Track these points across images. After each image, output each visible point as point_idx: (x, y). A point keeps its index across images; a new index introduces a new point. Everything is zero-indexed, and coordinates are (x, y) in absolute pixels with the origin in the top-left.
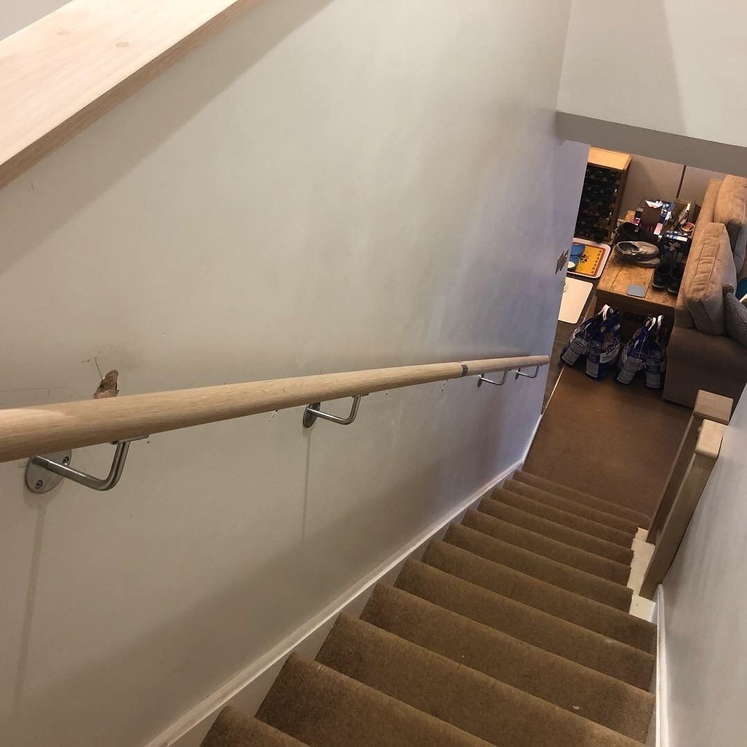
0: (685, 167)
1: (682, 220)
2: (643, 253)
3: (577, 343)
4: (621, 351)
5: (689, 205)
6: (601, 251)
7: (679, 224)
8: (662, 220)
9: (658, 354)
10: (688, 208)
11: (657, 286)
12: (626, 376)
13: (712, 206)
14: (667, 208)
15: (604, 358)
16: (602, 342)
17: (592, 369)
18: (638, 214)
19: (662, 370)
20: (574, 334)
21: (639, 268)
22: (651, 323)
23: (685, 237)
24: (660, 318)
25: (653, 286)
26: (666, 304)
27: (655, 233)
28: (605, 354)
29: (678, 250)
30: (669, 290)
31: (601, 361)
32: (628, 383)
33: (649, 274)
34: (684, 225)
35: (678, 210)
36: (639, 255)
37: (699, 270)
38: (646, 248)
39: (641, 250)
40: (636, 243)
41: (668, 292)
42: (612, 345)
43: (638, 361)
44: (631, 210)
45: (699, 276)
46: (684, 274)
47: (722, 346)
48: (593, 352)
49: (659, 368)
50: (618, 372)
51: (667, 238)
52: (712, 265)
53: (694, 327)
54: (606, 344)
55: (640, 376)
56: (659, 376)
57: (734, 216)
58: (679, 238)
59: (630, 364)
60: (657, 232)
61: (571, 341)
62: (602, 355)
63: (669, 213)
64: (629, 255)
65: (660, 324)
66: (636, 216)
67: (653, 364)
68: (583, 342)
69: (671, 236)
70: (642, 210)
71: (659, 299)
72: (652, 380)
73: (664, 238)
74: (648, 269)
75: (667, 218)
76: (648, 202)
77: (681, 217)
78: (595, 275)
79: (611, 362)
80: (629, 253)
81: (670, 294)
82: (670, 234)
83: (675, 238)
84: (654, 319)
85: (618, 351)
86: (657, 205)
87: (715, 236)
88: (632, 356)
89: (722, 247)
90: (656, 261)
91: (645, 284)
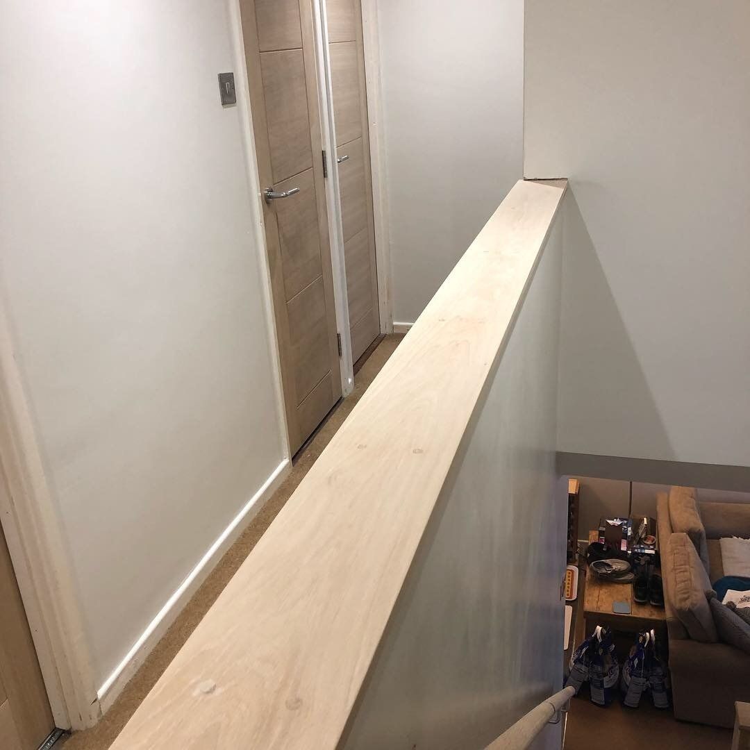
0: (631, 483)
1: (642, 534)
2: (617, 570)
3: (578, 670)
4: (621, 672)
5: (645, 519)
6: (570, 573)
7: (640, 538)
8: (625, 536)
9: (659, 671)
10: (645, 523)
11: (638, 601)
12: (632, 698)
13: (667, 518)
14: (626, 524)
15: (608, 682)
16: (603, 665)
17: (598, 696)
18: (601, 533)
19: (667, 687)
20: (572, 661)
21: (616, 586)
22: (644, 639)
23: (652, 549)
24: (652, 632)
25: (635, 601)
26: (654, 617)
27: (622, 549)
28: (607, 677)
29: (649, 563)
30: (651, 603)
31: (605, 687)
32: (636, 706)
33: (628, 589)
34: (645, 539)
35: (636, 525)
36: (614, 572)
37: (678, 580)
38: (618, 565)
39: (614, 567)
40: (608, 561)
41: (652, 605)
42: (612, 668)
43: (642, 680)
44: (593, 530)
45: (680, 585)
46: (664, 584)
47: (721, 654)
48: (595, 677)
49: (663, 684)
50: (624, 695)
51: (636, 553)
52: (688, 573)
53: (688, 637)
54: (607, 667)
55: (646, 696)
56: (664, 693)
57: (692, 525)
58: (647, 551)
59: (635, 685)
60: (624, 548)
61: (571, 668)
62: (606, 679)
63: (630, 529)
64: (604, 574)
65: (654, 639)
66: (600, 535)
67: (657, 681)
68: (584, 668)
69: (639, 551)
70: (604, 529)
71: (644, 613)
72: (660, 700)
73: (633, 553)
74: (625, 585)
75: (629, 534)
76: (608, 521)
77: (640, 531)
78: (571, 597)
79: (614, 685)
80: (604, 571)
81: (655, 607)
82: (637, 549)
83: (643, 551)
84: (648, 634)
85: (618, 672)
86: (617, 522)
87: (681, 546)
88: (635, 676)
89: (691, 555)
90: (630, 576)
91: (627, 599)
